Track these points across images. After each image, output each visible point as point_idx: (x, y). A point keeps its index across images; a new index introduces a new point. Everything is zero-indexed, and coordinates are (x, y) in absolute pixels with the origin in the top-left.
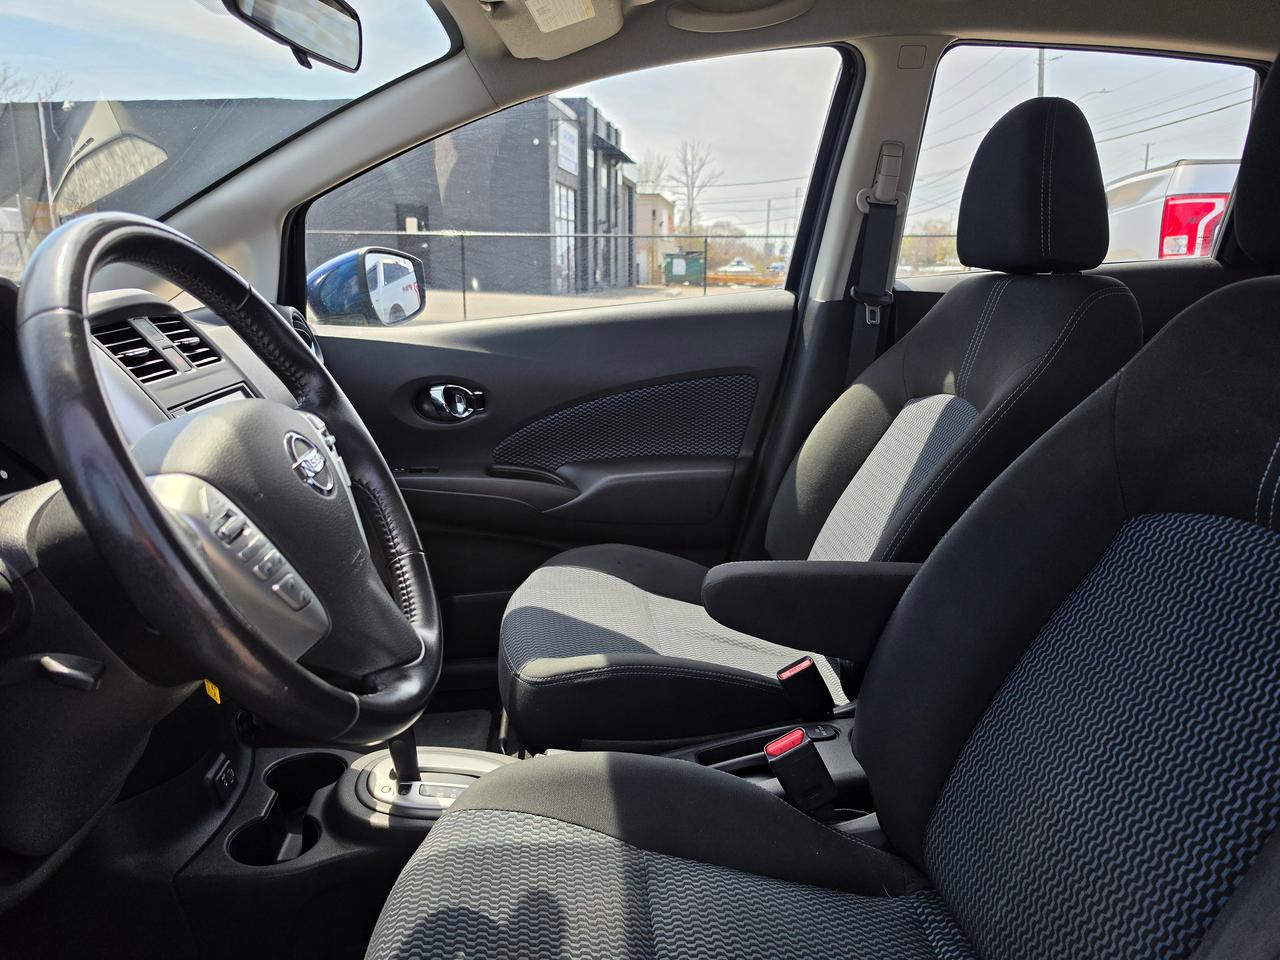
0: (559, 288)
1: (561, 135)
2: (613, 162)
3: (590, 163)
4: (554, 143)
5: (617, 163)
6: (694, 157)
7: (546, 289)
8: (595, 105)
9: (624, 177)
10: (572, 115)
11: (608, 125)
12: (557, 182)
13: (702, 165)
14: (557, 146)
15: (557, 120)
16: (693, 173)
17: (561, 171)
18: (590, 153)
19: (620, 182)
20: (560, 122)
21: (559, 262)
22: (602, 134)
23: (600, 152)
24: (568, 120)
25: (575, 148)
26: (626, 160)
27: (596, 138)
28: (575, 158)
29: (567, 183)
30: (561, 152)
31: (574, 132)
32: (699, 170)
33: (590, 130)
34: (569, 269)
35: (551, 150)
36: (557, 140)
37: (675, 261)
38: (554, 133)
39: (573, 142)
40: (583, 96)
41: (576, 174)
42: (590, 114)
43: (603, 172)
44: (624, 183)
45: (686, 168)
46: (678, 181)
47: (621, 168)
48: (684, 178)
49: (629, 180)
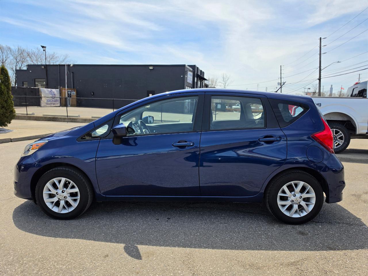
0: (186, 112)
1: (188, 74)
2: (202, 80)
3: (196, 81)
4: (186, 77)
5: (203, 80)
6: (226, 77)
7: (182, 112)
8: (198, 66)
9: (205, 83)
10: (191, 69)
11: (201, 71)
12: (187, 86)
13: (228, 79)
14: (187, 77)
15: (187, 71)
16: (226, 81)
17: (188, 83)
18: (196, 78)
19: (204, 85)
20: (188, 72)
21: (186, 105)
22: (199, 73)
23: (198, 78)
24: (190, 71)
25: (192, 77)
26: (205, 80)
27: (197, 75)
28: (192, 80)
29: (189, 86)
30: (188, 78)
31: (192, 74)
32: (227, 80)
33: (196, 73)
34: (189, 107)
35: (185, 78)
36: (187, 76)
37: (218, 105)
38: (186, 74)
39: (191, 76)
40: (194, 65)
41: (192, 83)
42: (196, 69)
43: (199, 83)
44: (205, 85)
45: (224, 79)
46: (222, 83)
47: (204, 82)
48: (223, 82)
49: (206, 84)
